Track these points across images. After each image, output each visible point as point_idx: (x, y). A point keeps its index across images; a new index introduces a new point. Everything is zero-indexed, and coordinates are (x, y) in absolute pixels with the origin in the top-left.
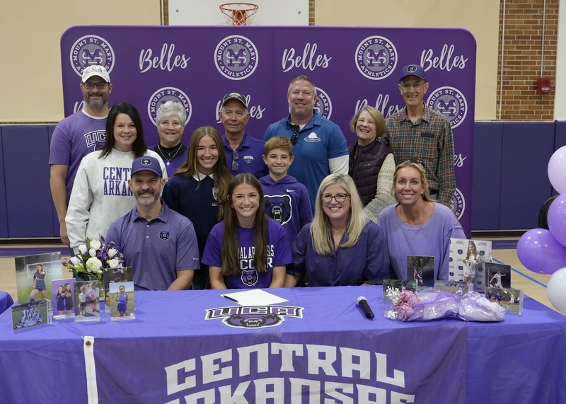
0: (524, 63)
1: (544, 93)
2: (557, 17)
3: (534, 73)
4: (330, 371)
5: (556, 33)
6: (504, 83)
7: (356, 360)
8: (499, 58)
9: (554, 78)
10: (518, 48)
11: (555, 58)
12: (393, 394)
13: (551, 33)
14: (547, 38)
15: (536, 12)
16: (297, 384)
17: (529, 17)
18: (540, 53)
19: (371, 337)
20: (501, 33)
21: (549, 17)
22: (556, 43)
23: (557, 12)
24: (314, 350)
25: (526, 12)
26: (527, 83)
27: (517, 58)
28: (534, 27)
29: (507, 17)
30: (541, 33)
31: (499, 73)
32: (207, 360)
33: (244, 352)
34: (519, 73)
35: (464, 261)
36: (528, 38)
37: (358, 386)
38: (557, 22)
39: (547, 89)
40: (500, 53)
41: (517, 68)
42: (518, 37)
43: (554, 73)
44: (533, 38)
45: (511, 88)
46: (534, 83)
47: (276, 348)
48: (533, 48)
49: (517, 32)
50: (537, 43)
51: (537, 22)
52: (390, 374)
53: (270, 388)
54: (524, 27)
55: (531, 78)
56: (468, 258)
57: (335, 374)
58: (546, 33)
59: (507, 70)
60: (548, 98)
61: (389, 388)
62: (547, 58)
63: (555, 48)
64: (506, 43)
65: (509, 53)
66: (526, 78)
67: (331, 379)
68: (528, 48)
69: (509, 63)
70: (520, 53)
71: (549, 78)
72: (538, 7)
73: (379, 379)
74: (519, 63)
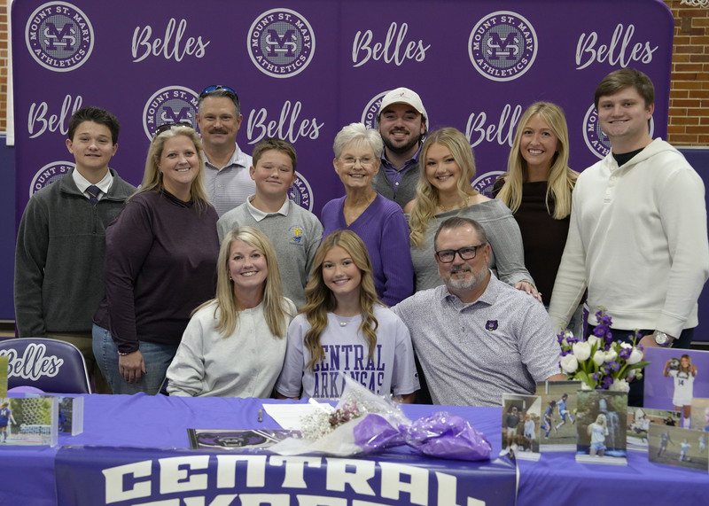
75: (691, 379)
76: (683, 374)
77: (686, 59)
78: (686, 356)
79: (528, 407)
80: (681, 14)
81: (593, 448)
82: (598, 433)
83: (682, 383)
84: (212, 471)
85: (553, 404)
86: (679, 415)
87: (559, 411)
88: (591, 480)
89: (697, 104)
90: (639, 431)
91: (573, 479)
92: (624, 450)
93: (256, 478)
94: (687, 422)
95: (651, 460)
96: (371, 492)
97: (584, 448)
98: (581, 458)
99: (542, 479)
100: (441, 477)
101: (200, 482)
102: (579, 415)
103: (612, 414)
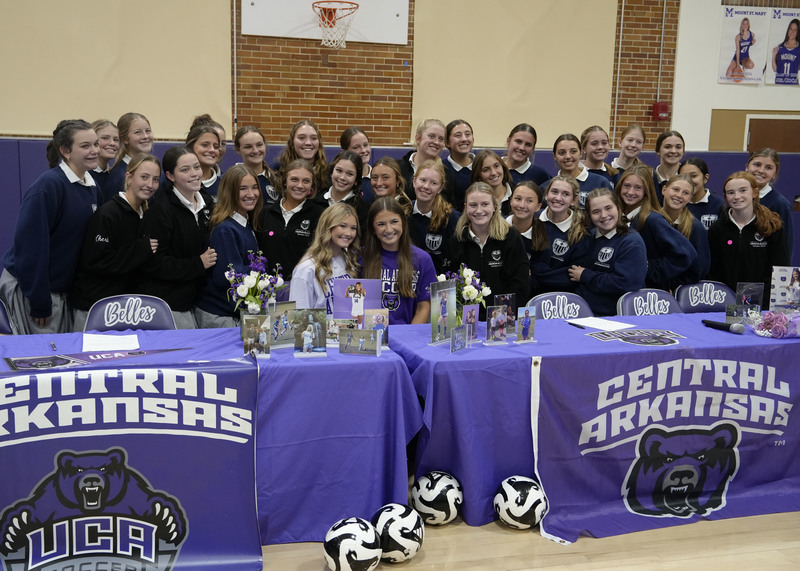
0: (640, 85)
1: (660, 119)
2: (675, 33)
3: (650, 96)
4: (731, 384)
5: (674, 51)
6: (619, 107)
7: (752, 373)
8: (615, 78)
9: (671, 103)
10: (634, 67)
11: (672, 80)
12: (780, 403)
13: (669, 51)
14: (665, 57)
15: (655, 26)
16: (702, 396)
17: (646, 32)
18: (657, 74)
19: (765, 352)
20: (617, 49)
21: (667, 33)
22: (673, 63)
23: (676, 27)
24: (719, 364)
25: (644, 26)
26: (643, 108)
27: (633, 79)
28: (651, 44)
29: (624, 31)
30: (659, 51)
31: (614, 95)
32: (634, 376)
33: (663, 367)
34: (634, 96)
35: (788, 288)
36: (645, 56)
37: (751, 397)
38: (675, 39)
39: (664, 115)
40: (615, 72)
41: (632, 90)
42: (635, 55)
43: (671, 97)
44: (650, 56)
45: (625, 113)
46: (650, 108)
47: (688, 363)
48: (650, 68)
49: (633, 49)
50: (654, 62)
51: (655, 38)
52: (777, 386)
53: (679, 401)
54: (640, 44)
55: (647, 102)
56: (791, 285)
57: (735, 386)
58: (664, 51)
59: (622, 92)
60: (665, 125)
61: (777, 398)
62: (664, 80)
63: (673, 69)
64: (622, 61)
65: (625, 72)
66: (642, 102)
67: (732, 391)
68: (644, 67)
69: (624, 84)
70: (636, 73)
71: (666, 103)
72: (657, 21)
73: (768, 390)
74: (635, 85)
75: (362, 298)
76: (357, 295)
77: (326, 84)
78: (359, 283)
79: (261, 324)
80: (322, 51)
81: (305, 347)
82: (308, 337)
83: (357, 301)
84: (33, 387)
85: (279, 318)
86: (356, 322)
87: (283, 322)
88: (306, 367)
89: (334, 116)
90: (332, 334)
91: (294, 368)
92: (325, 347)
93: (68, 388)
94: (360, 326)
95: (341, 352)
96: (156, 391)
97: (299, 348)
98: (298, 355)
99: (273, 370)
100: (205, 376)
101: (25, 395)
102: (295, 326)
103: (316, 324)
